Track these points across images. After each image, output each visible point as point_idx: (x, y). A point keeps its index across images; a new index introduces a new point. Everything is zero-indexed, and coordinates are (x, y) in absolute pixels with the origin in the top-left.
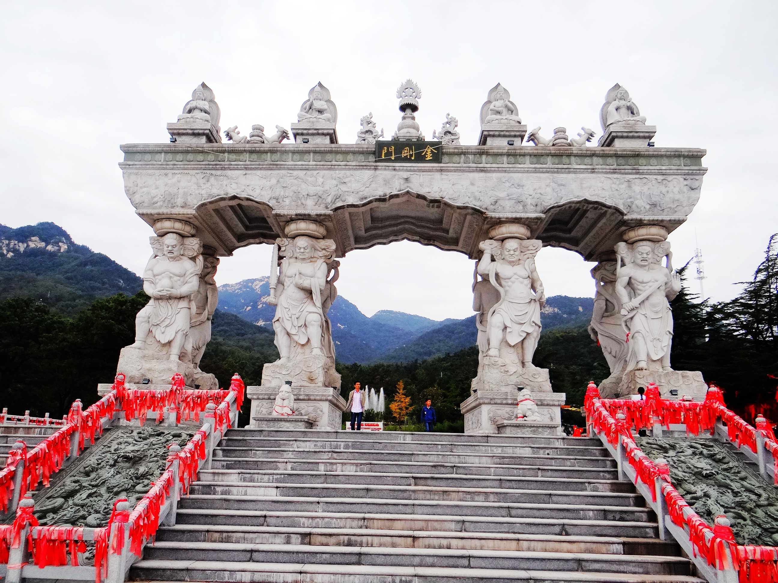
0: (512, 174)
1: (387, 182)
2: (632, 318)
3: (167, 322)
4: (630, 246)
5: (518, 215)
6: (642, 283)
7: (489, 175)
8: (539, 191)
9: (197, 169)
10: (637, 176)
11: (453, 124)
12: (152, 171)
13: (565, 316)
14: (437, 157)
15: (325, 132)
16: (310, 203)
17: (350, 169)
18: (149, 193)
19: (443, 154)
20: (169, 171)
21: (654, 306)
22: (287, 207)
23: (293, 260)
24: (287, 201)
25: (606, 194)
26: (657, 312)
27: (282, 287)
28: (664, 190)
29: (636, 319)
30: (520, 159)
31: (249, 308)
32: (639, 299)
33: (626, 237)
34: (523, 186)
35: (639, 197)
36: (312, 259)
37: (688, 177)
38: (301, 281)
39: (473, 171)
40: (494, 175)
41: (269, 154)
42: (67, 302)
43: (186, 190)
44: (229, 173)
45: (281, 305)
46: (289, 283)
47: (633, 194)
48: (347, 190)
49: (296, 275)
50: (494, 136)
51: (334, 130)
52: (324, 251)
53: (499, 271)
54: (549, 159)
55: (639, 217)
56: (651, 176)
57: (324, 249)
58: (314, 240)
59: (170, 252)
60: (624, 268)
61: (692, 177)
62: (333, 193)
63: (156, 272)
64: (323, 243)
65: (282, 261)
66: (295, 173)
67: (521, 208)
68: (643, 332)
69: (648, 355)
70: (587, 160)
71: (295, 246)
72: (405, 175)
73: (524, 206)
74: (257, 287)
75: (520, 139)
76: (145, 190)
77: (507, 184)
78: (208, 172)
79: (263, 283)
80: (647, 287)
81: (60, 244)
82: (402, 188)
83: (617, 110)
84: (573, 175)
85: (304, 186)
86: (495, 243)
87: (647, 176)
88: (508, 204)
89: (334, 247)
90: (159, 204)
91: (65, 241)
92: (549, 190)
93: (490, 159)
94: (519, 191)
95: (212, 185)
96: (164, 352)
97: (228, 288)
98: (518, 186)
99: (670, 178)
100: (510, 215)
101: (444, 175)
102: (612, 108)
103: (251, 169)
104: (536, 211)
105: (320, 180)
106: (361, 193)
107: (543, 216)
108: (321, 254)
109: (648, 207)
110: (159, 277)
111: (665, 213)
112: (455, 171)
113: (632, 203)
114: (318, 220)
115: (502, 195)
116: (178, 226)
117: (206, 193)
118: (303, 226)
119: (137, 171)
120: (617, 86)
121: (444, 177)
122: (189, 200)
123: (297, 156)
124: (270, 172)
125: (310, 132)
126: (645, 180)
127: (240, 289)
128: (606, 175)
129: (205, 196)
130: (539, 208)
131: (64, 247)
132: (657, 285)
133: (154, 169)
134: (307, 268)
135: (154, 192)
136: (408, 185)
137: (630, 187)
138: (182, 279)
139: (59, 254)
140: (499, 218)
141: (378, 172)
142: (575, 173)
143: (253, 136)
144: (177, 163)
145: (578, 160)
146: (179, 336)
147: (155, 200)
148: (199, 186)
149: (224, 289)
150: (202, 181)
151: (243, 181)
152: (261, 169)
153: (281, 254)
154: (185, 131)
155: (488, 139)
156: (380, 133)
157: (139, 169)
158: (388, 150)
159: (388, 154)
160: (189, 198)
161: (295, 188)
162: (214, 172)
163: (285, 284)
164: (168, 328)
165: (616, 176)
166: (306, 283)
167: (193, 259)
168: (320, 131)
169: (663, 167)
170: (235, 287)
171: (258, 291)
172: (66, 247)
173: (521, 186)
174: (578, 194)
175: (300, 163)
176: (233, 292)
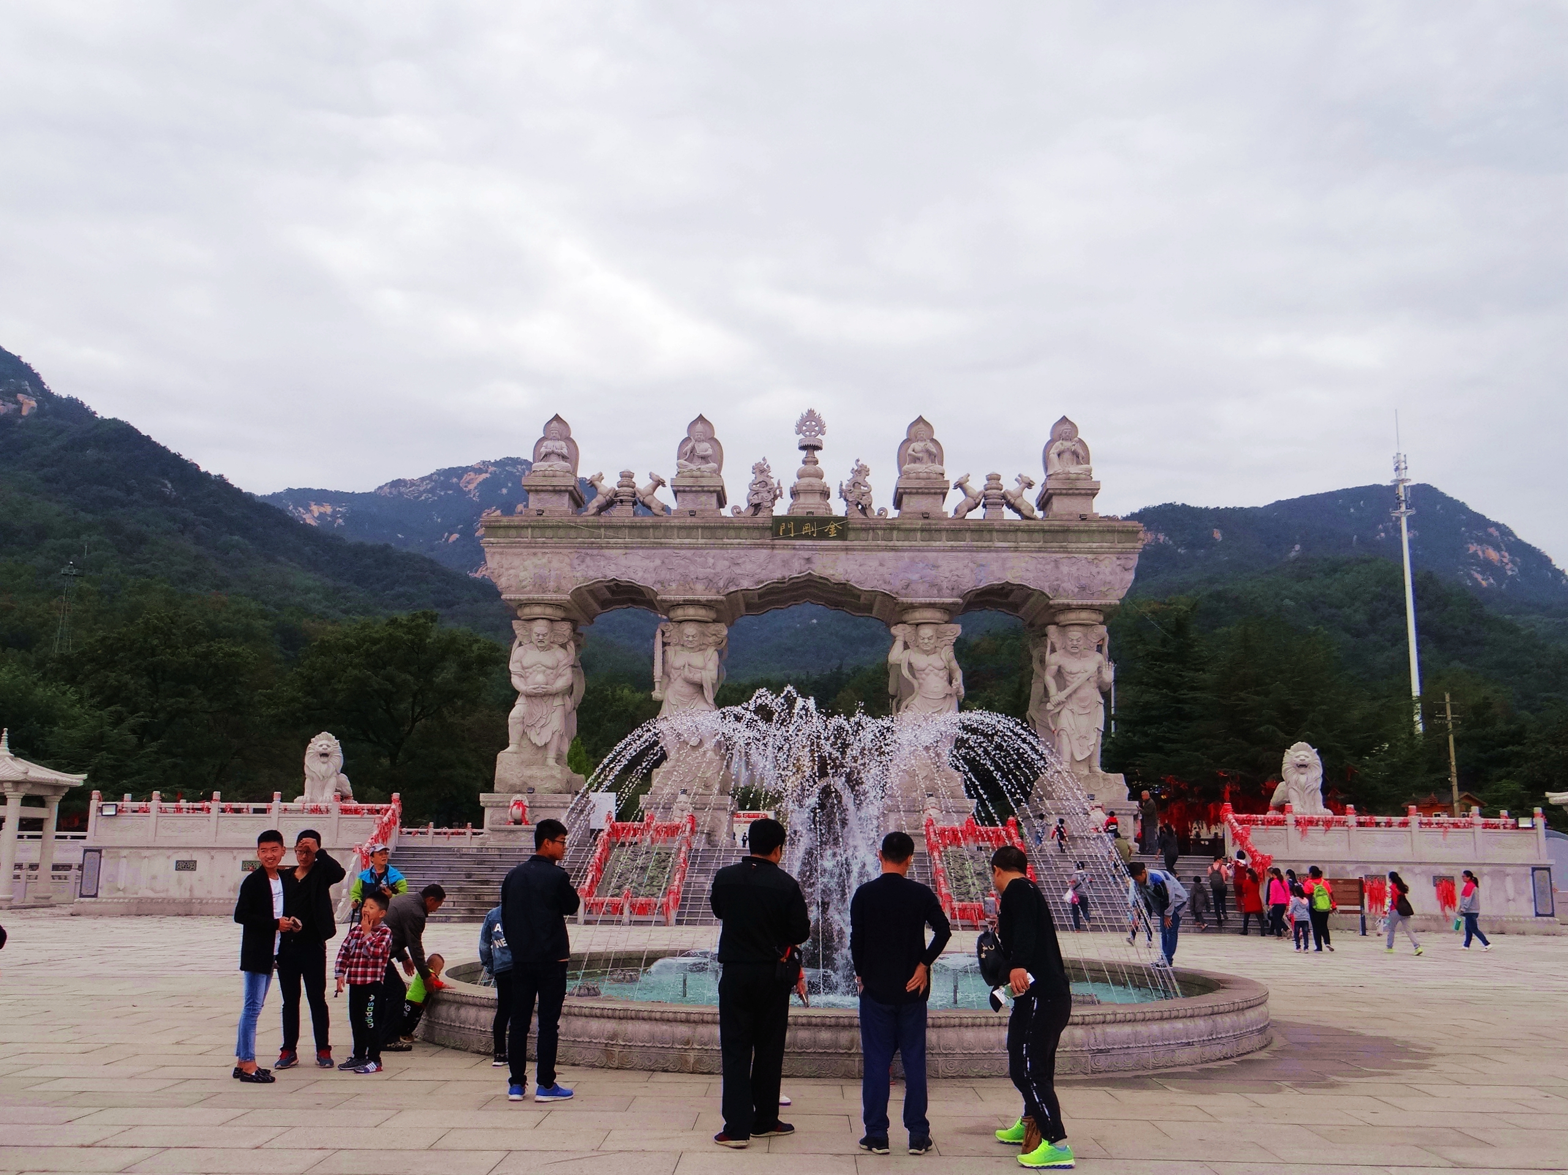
0: (926, 554)
1: (785, 563)
2: (1059, 713)
3: (542, 722)
4: (1061, 629)
5: (933, 600)
6: (1071, 673)
7: (899, 554)
8: (956, 573)
9: (570, 548)
10: (1065, 555)
11: (863, 473)
12: (519, 550)
13: (1181, 551)
14: (842, 535)
15: (712, 489)
16: (700, 587)
17: (743, 549)
18: (517, 576)
19: (849, 529)
20: (537, 550)
21: (1082, 700)
22: (673, 592)
23: (678, 648)
24: (674, 586)
25: (1030, 575)
26: (1084, 708)
27: (667, 678)
28: (1094, 570)
29: (1063, 713)
30: (936, 535)
31: (455, 536)
32: (1068, 691)
33: (1057, 620)
34: (938, 567)
35: (1066, 578)
36: (701, 648)
37: (1121, 556)
38: (691, 676)
39: (883, 550)
40: (906, 554)
41: (651, 530)
42: (63, 541)
43: (558, 572)
44: (606, 552)
45: (669, 701)
46: (676, 676)
47: (1060, 576)
48: (741, 572)
49: (684, 666)
50: (910, 493)
51: (722, 487)
52: (714, 637)
53: (912, 661)
54: (968, 535)
55: (1066, 601)
56: (1081, 555)
57: (715, 635)
58: (703, 625)
59: (541, 641)
60: (1053, 655)
61: (1125, 556)
62: (726, 576)
63: (525, 665)
64: (713, 628)
65: (667, 648)
66: (683, 552)
67: (936, 592)
68: (1068, 730)
69: (1072, 755)
70: (1011, 536)
71: (682, 632)
72: (806, 554)
73: (939, 590)
74: (472, 487)
75: (941, 496)
76: (512, 571)
77: (921, 565)
78: (584, 551)
79: (484, 476)
80: (1075, 679)
81: (20, 397)
82: (803, 570)
83: (1059, 455)
84: (994, 555)
85: (692, 568)
86: (909, 629)
87: (1076, 555)
88: (922, 588)
89: (725, 632)
90: (528, 588)
91: (29, 389)
92: (967, 571)
93: (902, 534)
94: (933, 572)
95: (588, 567)
96: (540, 756)
97: (402, 489)
98: (933, 566)
99: (1102, 557)
100: (923, 600)
101: (852, 555)
102: (1053, 452)
103: (632, 548)
104: (952, 596)
105: (711, 561)
106: (757, 576)
107: (959, 600)
108: (712, 639)
109: (1076, 590)
110: (530, 670)
111: (1095, 596)
112: (863, 550)
113: (1059, 586)
114: (707, 605)
115: (915, 577)
116: (549, 611)
117: (582, 576)
118: (691, 612)
119: (501, 550)
120: (1064, 419)
121: (849, 556)
122: (563, 584)
123: (683, 533)
124: (654, 551)
125: (694, 489)
126: (1074, 560)
127: (431, 491)
128: (1030, 554)
129: (581, 579)
130: (955, 593)
131: (29, 405)
132: (1085, 676)
133: (520, 547)
134: (697, 659)
135: (522, 574)
136: (811, 566)
137: (1057, 567)
138: (555, 672)
139: (20, 421)
140: (912, 604)
141: (776, 552)
142: (997, 551)
143: (622, 486)
144: (547, 541)
145: (1001, 536)
146: (556, 738)
147: (524, 583)
148: (573, 568)
150: (576, 562)
151: (623, 561)
152: (643, 548)
153: (665, 640)
154: (544, 488)
155: (905, 497)
156: (776, 485)
157: (504, 547)
158: (786, 526)
159: (787, 531)
160: (563, 582)
161: (681, 570)
162: (589, 551)
163: (671, 676)
164: (543, 730)
165: (1042, 555)
166: (697, 677)
167: (563, 646)
168: (706, 489)
169: (1095, 545)
170: (419, 485)
171: (474, 496)
172: (34, 404)
173: (935, 567)
174: (999, 575)
175: (687, 541)
176: (414, 497)
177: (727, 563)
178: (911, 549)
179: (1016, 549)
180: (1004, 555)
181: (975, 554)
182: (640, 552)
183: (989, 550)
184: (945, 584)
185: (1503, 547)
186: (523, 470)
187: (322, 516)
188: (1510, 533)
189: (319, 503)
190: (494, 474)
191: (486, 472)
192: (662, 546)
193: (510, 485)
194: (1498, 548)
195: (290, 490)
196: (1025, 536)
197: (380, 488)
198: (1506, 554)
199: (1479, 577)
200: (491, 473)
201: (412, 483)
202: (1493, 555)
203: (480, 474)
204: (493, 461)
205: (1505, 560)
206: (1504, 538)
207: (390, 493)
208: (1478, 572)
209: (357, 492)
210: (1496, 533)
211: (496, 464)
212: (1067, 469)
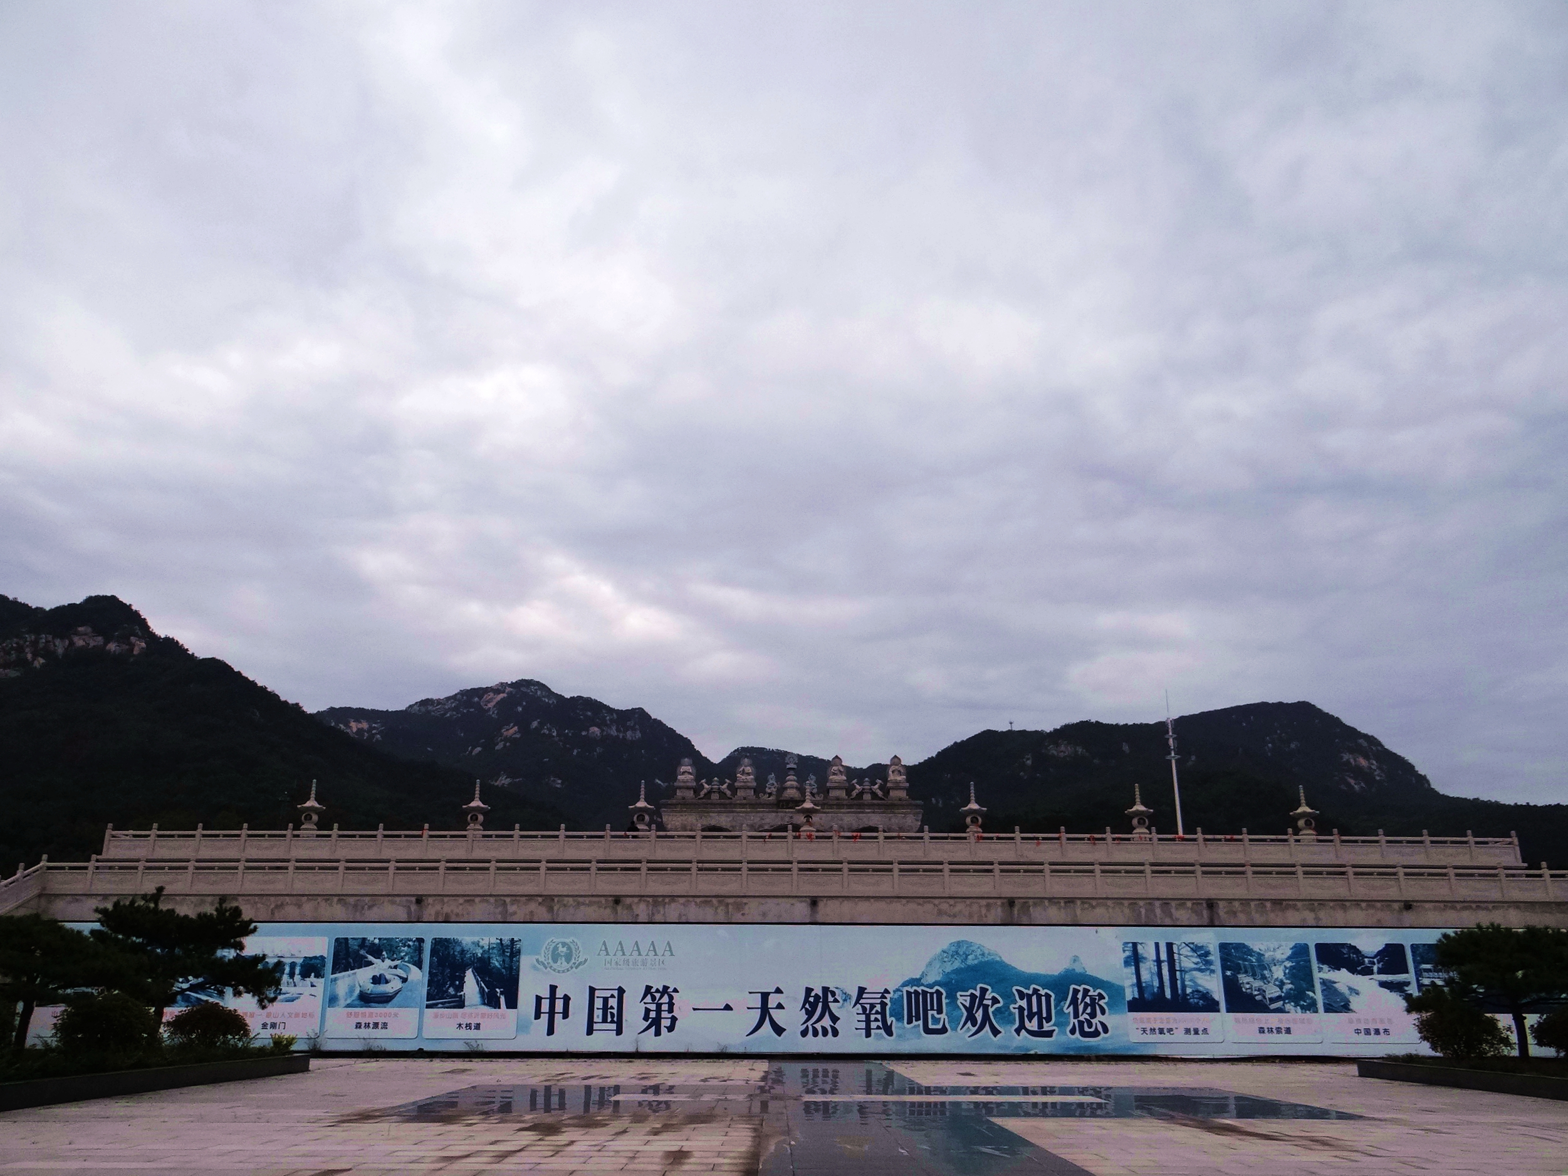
9: (696, 812)
10: (893, 815)
13: (1096, 761)
17: (765, 813)
20: (683, 814)
28: (904, 821)
30: (842, 807)
31: (478, 750)
37: (915, 815)
41: (728, 805)
54: (855, 806)
56: (899, 815)
66: (741, 814)
70: (871, 807)
72: (790, 815)
74: (491, 705)
77: (836, 819)
78: (701, 814)
79: (502, 696)
81: (133, 639)
82: (789, 821)
83: (893, 772)
84: (865, 815)
85: (745, 821)
87: (897, 815)
91: (140, 633)
92: (854, 821)
93: (828, 807)
94: (841, 822)
97: (430, 708)
99: (907, 816)
102: (891, 770)
103: (721, 813)
105: (752, 818)
115: (834, 824)
120: (895, 757)
125: (744, 787)
126: (897, 817)
127: (456, 709)
128: (879, 815)
131: (139, 646)
133: (676, 813)
135: (677, 823)
136: (792, 820)
137: (890, 820)
139: (132, 660)
141: (778, 814)
144: (687, 810)
145: (868, 807)
148: (697, 821)
149: (423, 709)
150: (698, 818)
151: (717, 818)
152: (725, 812)
154: (683, 787)
155: (829, 791)
157: (669, 812)
159: (783, 806)
168: (749, 787)
169: (905, 811)
170: (445, 704)
171: (493, 713)
172: (143, 645)
173: (842, 820)
174: (866, 823)
175: (743, 810)
176: (441, 715)
177: (759, 819)
178: (832, 812)
179: (873, 813)
180: (869, 815)
181: (857, 815)
182: (725, 814)
183: (863, 813)
184: (845, 827)
185: (1372, 757)
186: (536, 690)
187: (360, 731)
188: (1379, 744)
189: (357, 721)
190: (510, 694)
191: (504, 692)
192: (733, 812)
193: (524, 703)
194: (1367, 757)
195: (332, 709)
196: (877, 807)
197: (411, 706)
198: (1374, 762)
199: (1352, 782)
200: (507, 694)
201: (439, 702)
202: (1363, 762)
203: (499, 694)
204: (509, 683)
205: (1373, 767)
206: (1371, 746)
207: (419, 710)
208: (1351, 777)
209: (390, 710)
210: (1365, 744)
211: (513, 685)
212: (896, 778)
